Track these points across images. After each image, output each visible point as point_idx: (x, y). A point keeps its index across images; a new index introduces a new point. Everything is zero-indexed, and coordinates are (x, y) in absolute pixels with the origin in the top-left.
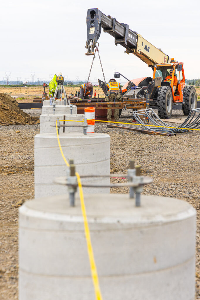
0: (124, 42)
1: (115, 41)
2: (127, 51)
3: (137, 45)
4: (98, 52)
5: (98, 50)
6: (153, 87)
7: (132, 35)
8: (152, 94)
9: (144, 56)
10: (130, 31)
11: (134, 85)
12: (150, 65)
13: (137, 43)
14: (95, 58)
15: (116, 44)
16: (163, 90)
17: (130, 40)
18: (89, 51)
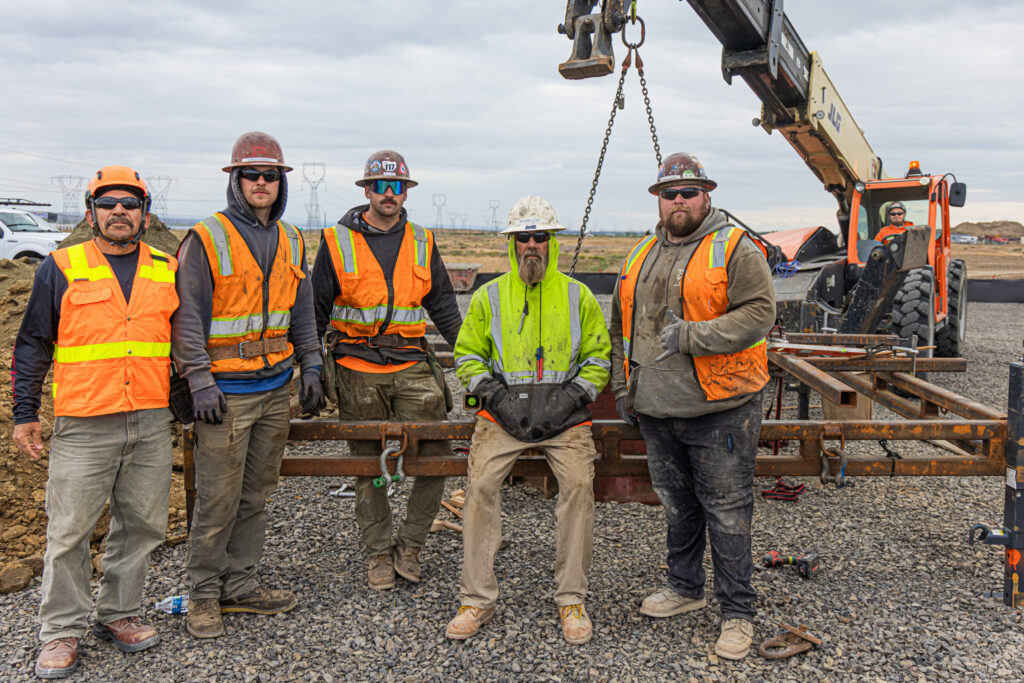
0: (765, 62)
1: (724, 62)
2: (764, 117)
3: (808, 92)
4: (641, 73)
5: (639, 64)
6: (889, 271)
7: (793, 46)
8: (882, 304)
9: (824, 144)
10: (787, 23)
11: (784, 259)
12: (835, 182)
13: (808, 84)
14: (622, 108)
15: (728, 76)
16: (917, 283)
17: (785, 62)
18: (584, 50)
